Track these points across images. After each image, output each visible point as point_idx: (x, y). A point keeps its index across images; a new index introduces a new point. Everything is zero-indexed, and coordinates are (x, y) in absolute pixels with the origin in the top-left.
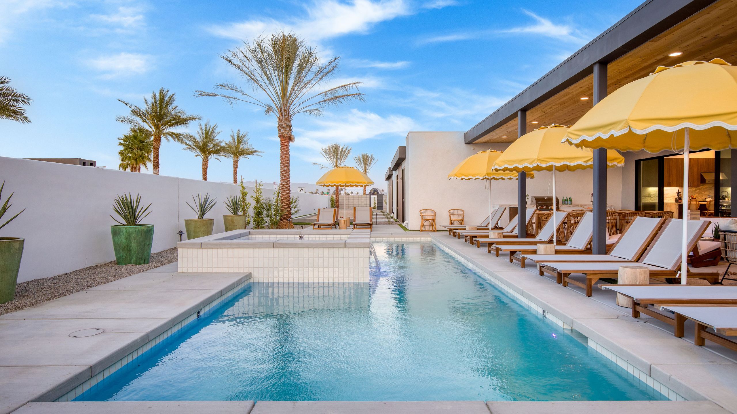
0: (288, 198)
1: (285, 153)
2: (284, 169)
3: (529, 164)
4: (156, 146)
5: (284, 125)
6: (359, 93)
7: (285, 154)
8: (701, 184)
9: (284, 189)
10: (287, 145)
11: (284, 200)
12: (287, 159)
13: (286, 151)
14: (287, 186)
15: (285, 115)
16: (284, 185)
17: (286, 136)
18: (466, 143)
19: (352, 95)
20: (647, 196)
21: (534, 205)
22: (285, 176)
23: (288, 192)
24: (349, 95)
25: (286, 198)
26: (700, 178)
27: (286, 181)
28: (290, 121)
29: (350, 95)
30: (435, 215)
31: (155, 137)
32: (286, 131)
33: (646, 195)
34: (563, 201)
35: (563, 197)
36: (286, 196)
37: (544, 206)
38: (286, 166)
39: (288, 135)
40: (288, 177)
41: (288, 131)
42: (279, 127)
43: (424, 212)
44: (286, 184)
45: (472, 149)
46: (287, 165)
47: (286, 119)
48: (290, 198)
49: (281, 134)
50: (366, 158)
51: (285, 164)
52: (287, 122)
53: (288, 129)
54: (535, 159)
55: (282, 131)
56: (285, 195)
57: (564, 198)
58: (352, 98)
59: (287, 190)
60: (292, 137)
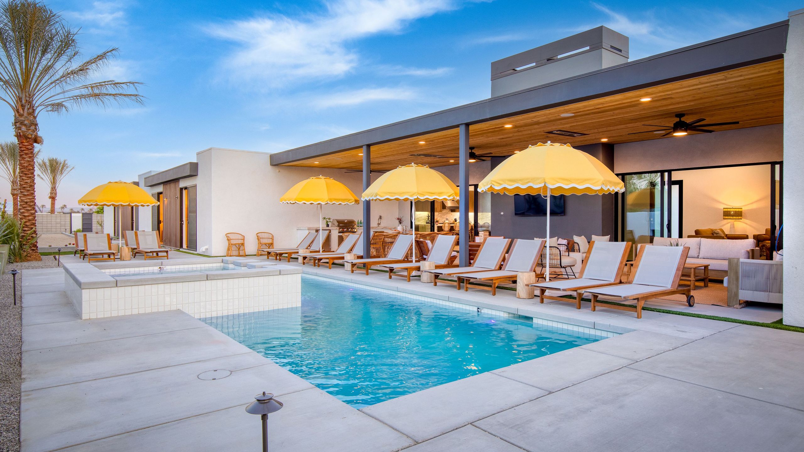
0: (33, 220)
1: (29, 159)
2: (27, 181)
3: (410, 196)
5: (26, 122)
6: (136, 93)
7: (28, 161)
8: (443, 210)
9: (27, 208)
10: (31, 149)
11: (27, 224)
12: (31, 168)
13: (30, 157)
14: (32, 204)
15: (28, 109)
16: (26, 203)
17: (30, 137)
18: (271, 165)
19: (127, 95)
21: (337, 227)
22: (29, 191)
23: (33, 212)
24: (122, 95)
25: (29, 220)
26: (442, 204)
27: (31, 197)
28: (35, 118)
29: (125, 95)
30: (244, 240)
32: (29, 130)
34: (358, 223)
36: (30, 218)
37: (345, 228)
38: (30, 177)
39: (33, 136)
40: (32, 192)
41: (33, 130)
42: (18, 125)
43: (232, 237)
44: (31, 202)
45: (278, 171)
46: (32, 176)
47: (29, 114)
48: (36, 221)
49: (21, 134)
50: (55, 164)
51: (29, 174)
52: (32, 119)
53: (33, 128)
54: (416, 193)
55: (23, 129)
56: (29, 216)
57: (359, 221)
58: (126, 99)
59: (31, 210)
60: (39, 139)
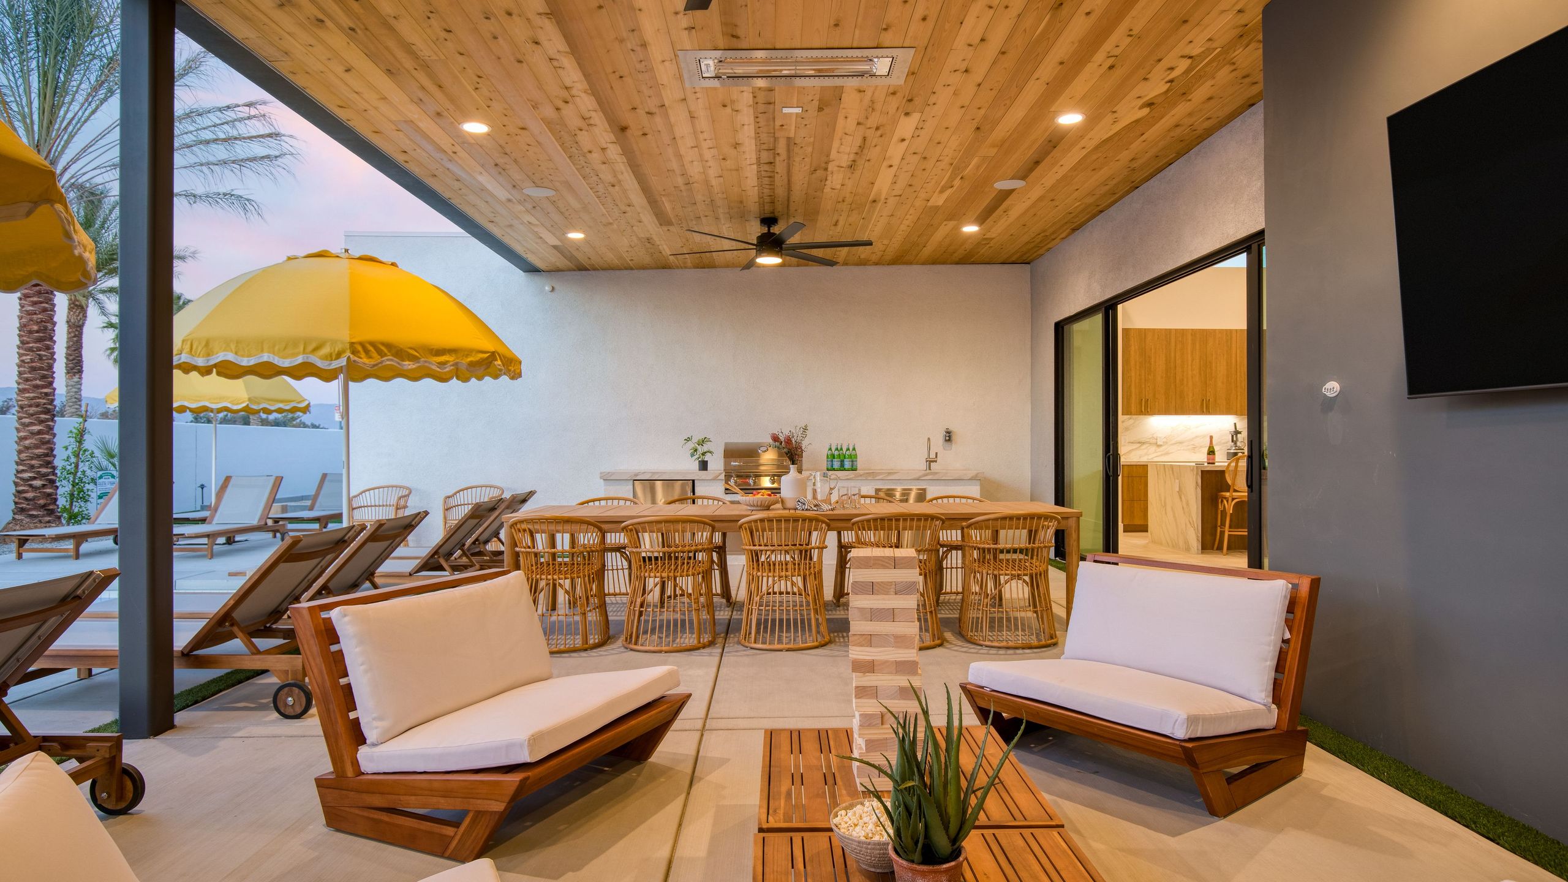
4: (72, 321)
20: (1144, 443)
21: (720, 472)
31: (71, 300)
33: (1143, 440)
35: (828, 447)
45: (547, 288)
57: (830, 449)
